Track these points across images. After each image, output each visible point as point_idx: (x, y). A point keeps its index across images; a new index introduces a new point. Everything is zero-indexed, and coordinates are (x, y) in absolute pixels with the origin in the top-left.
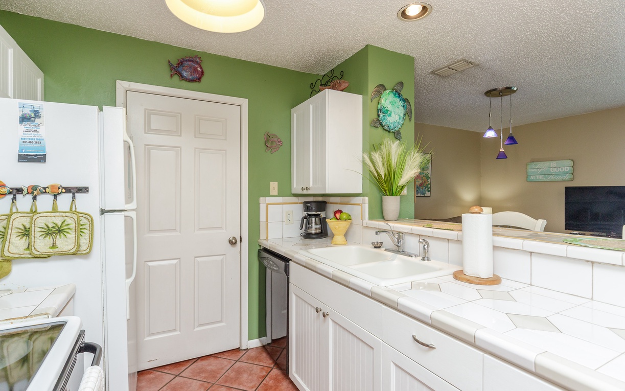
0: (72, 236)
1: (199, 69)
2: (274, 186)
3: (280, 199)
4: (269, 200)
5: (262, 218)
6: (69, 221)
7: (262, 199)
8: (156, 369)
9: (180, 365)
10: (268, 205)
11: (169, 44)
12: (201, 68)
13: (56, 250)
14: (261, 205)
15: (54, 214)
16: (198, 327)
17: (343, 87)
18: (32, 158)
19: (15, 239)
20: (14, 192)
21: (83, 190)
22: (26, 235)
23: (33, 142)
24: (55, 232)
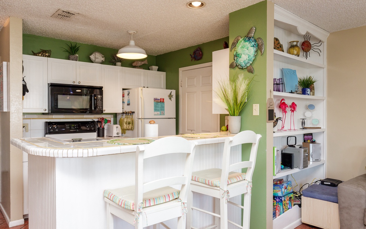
0: (131, 125)
6: (131, 121)
11: (192, 46)
12: (202, 52)
13: (129, 128)
15: (129, 119)
18: (128, 104)
19: (125, 124)
20: (126, 113)
21: (134, 112)
22: (126, 124)
23: (129, 101)
24: (129, 123)
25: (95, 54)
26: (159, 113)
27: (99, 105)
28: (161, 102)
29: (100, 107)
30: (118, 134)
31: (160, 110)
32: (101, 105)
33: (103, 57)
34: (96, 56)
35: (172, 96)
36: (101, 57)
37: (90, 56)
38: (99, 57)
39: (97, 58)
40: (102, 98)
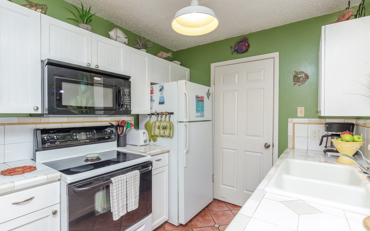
0: (168, 130)
1: (247, 44)
2: (301, 111)
3: (306, 120)
4: (295, 120)
5: (290, 133)
6: (168, 125)
7: (289, 120)
8: (225, 203)
9: (236, 207)
10: (294, 124)
11: (232, 37)
12: (248, 43)
13: (165, 134)
14: (289, 124)
15: (165, 122)
16: (245, 190)
17: (347, 16)
18: (162, 103)
19: (156, 129)
20: (158, 114)
21: (172, 113)
22: (159, 128)
23: (162, 98)
24: (165, 128)
25: (117, 31)
26: (200, 114)
27: (126, 102)
28: (201, 101)
29: (127, 105)
30: (145, 141)
31: (201, 111)
32: (129, 102)
33: (126, 38)
34: (118, 33)
35: (210, 94)
36: (124, 36)
37: (110, 33)
38: (121, 36)
39: (118, 37)
40: (130, 93)
